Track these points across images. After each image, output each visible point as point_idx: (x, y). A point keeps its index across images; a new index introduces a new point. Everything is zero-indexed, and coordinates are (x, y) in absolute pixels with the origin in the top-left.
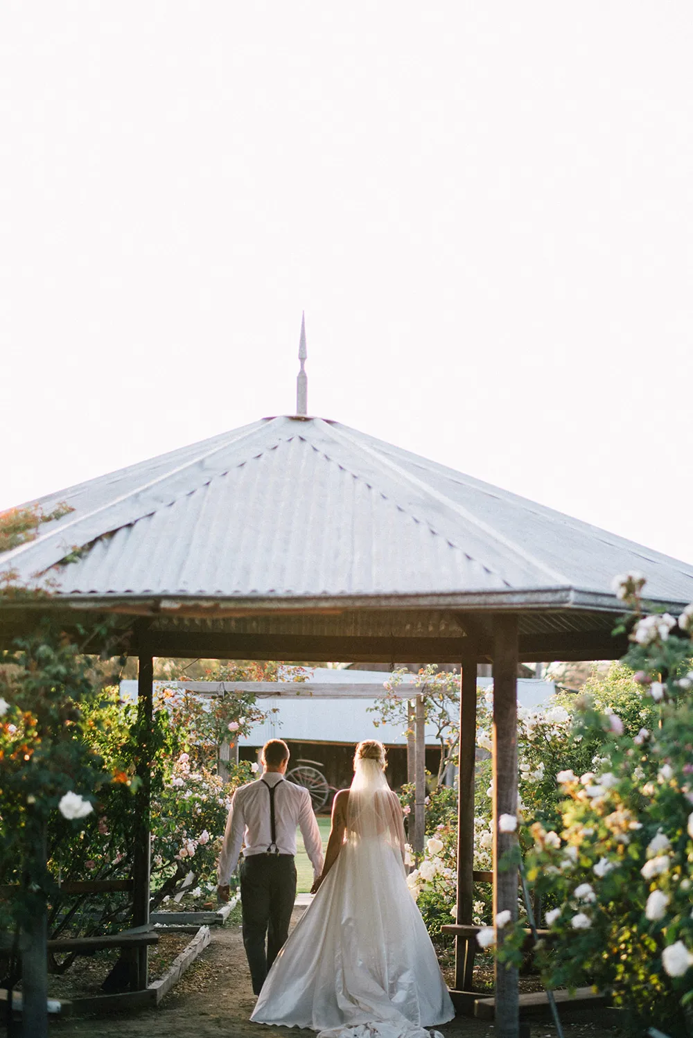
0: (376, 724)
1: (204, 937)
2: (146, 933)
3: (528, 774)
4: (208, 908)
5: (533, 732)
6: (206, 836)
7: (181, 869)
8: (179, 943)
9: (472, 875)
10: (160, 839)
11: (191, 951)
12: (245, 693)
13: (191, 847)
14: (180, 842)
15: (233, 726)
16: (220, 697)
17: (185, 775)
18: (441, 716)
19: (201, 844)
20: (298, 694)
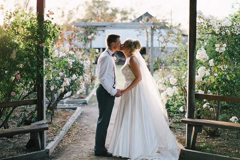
0: (138, 36)
1: (78, 112)
2: (43, 124)
3: (219, 48)
4: (82, 98)
5: (219, 30)
6: (74, 77)
7: (66, 89)
8: (68, 116)
9: (194, 95)
10: (54, 79)
11: (72, 120)
12: (93, 26)
13: (67, 82)
14: (63, 80)
15: (89, 37)
16: (85, 27)
17: (68, 52)
18: (159, 33)
19: (73, 80)
20: (111, 26)
